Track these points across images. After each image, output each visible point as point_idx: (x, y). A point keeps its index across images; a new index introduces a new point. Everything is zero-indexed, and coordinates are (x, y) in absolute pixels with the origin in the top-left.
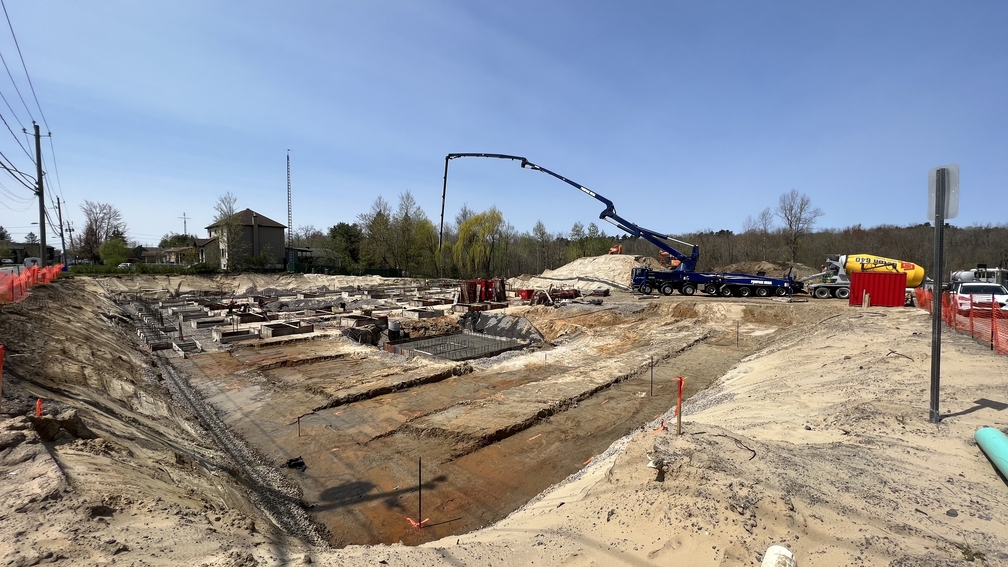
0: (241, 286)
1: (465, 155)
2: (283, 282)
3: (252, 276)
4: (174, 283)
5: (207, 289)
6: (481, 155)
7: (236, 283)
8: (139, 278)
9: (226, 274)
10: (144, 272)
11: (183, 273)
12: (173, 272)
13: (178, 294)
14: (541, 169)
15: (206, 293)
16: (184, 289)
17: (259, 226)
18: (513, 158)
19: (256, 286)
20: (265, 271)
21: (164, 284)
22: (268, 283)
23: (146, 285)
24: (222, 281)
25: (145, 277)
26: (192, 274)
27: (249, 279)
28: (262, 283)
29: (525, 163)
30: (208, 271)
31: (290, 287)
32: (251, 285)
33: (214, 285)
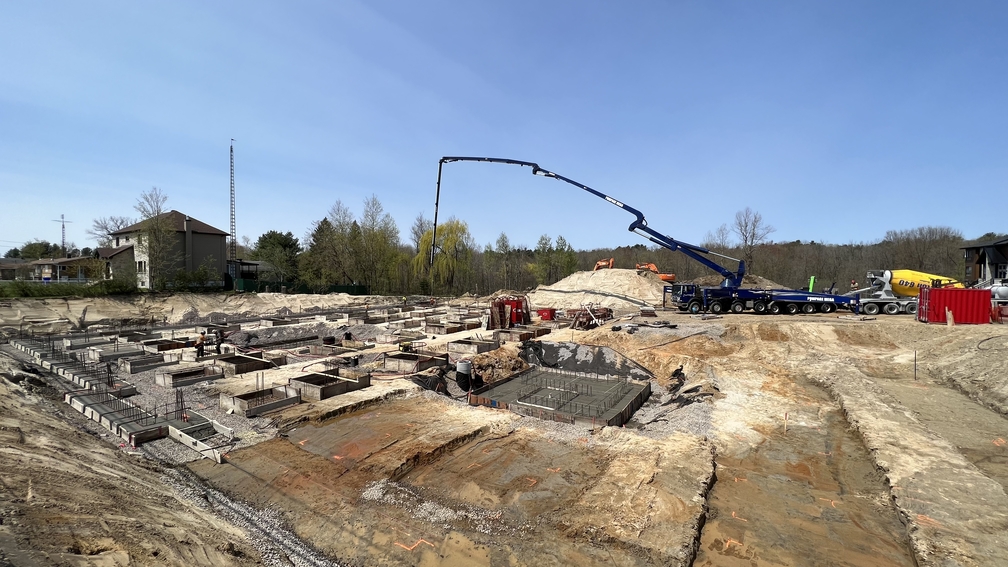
0: (175, 309)
1: (462, 159)
2: (232, 303)
3: (189, 297)
4: (76, 309)
5: (126, 316)
6: (483, 159)
7: (168, 307)
8: (19, 304)
9: (152, 294)
10: (26, 295)
11: (88, 294)
12: (73, 293)
13: (83, 325)
14: (557, 177)
15: (125, 322)
16: (91, 317)
17: (193, 232)
18: (522, 163)
19: (196, 311)
20: (206, 291)
21: (62, 310)
22: (212, 306)
23: (32, 314)
24: (147, 305)
25: (29, 301)
26: (101, 295)
27: (186, 301)
28: (205, 306)
29: (536, 169)
30: (125, 291)
31: (243, 310)
32: (190, 309)
33: (136, 310)
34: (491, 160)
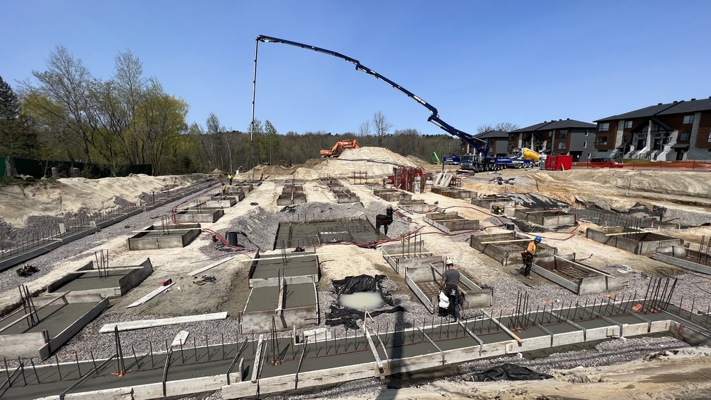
1: (283, 41)
6: (310, 47)
14: (377, 75)
34: (316, 49)
